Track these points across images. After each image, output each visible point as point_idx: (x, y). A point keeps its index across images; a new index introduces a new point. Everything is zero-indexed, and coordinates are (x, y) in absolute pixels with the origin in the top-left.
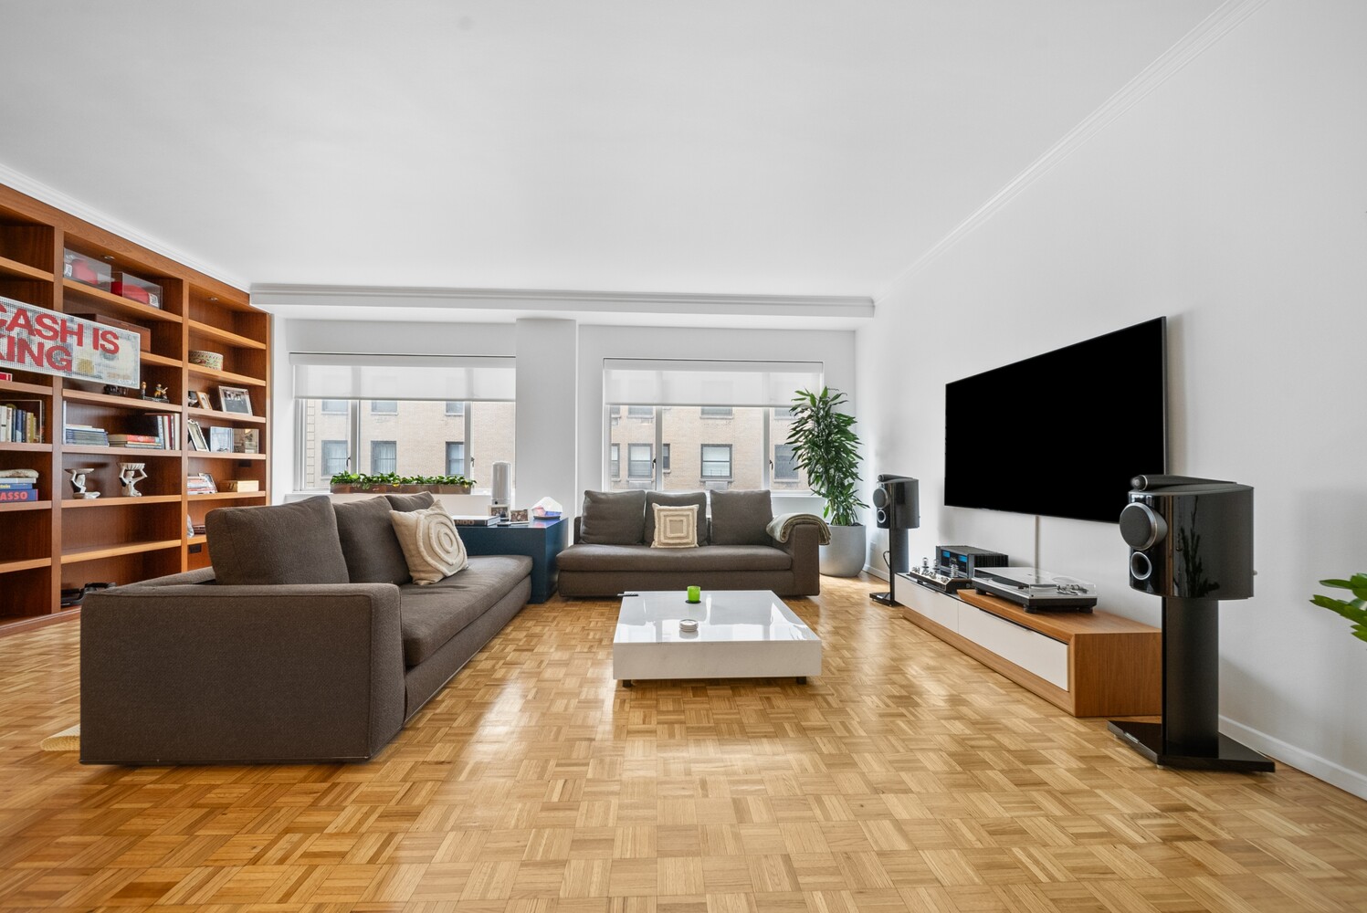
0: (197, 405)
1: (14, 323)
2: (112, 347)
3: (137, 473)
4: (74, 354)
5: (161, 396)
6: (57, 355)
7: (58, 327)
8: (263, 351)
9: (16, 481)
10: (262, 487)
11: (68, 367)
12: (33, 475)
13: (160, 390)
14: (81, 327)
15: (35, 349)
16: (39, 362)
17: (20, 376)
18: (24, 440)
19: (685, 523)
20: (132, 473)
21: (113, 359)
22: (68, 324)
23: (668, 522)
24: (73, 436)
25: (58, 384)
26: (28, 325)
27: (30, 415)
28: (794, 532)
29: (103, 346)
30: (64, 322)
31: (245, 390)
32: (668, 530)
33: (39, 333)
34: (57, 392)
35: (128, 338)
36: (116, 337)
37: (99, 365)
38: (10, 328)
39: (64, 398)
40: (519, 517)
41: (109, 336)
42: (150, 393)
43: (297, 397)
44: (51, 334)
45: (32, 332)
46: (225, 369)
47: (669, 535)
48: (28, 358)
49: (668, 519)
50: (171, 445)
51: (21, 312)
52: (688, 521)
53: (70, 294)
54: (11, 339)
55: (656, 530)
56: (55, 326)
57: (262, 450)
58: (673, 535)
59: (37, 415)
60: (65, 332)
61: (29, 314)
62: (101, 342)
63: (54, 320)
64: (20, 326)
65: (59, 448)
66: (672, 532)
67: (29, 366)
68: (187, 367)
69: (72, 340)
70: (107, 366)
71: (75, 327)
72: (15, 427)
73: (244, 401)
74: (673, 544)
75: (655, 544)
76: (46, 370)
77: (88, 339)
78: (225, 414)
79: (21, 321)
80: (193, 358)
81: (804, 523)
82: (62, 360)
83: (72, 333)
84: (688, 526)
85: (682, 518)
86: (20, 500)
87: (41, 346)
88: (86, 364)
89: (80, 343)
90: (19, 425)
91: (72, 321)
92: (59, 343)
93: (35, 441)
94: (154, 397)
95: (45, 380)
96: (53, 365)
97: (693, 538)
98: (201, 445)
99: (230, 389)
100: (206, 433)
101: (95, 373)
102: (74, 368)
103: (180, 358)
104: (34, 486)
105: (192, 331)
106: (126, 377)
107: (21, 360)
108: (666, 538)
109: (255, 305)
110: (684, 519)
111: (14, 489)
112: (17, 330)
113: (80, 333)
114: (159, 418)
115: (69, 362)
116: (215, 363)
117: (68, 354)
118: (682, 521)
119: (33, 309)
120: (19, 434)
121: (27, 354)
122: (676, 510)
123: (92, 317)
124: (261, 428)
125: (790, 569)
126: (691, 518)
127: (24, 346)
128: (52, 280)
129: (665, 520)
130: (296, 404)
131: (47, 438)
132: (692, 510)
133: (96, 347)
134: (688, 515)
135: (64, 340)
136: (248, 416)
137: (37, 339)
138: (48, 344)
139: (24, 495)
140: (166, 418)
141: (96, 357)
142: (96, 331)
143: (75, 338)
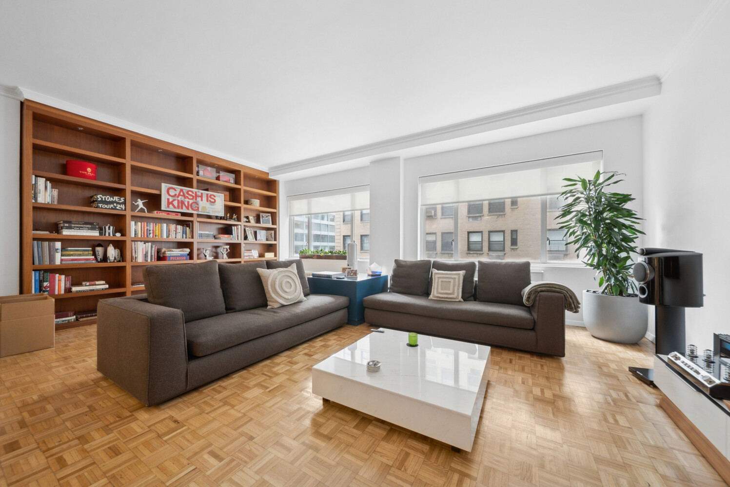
0: (249, 222)
1: (179, 195)
2: (213, 201)
3: (227, 250)
4: (200, 204)
5: (234, 219)
6: (194, 205)
7: (194, 195)
8: (275, 197)
9: (182, 253)
10: (275, 256)
11: (198, 210)
12: (187, 251)
13: (235, 216)
14: (202, 194)
15: (186, 204)
16: (188, 208)
17: (183, 214)
18: (186, 238)
19: (452, 284)
20: (225, 250)
21: (213, 205)
22: (198, 193)
23: (440, 283)
24: (201, 236)
25: (195, 216)
26: (184, 195)
27: (188, 228)
28: (538, 298)
29: (210, 201)
30: (196, 192)
31: (270, 214)
32: (440, 287)
33: (188, 198)
34: (194, 219)
35: (219, 197)
36: (215, 197)
37: (209, 208)
38: (178, 197)
39: (198, 222)
40: (352, 274)
41: (212, 197)
42: (231, 218)
43: (290, 216)
44: (191, 197)
45: (185, 197)
46: (261, 206)
47: (440, 291)
48: (184, 207)
49: (440, 280)
50: (237, 238)
51: (182, 190)
52: (454, 282)
53: (199, 181)
54: (178, 201)
55: (433, 287)
56: (193, 194)
57: (275, 240)
58: (442, 291)
59: (190, 228)
60: (196, 196)
61: (184, 191)
62: (209, 199)
63: (192, 192)
64: (181, 195)
65: (195, 240)
66: (442, 289)
67: (185, 210)
68: (242, 206)
69: (199, 199)
70: (212, 208)
71: (200, 194)
72: (183, 233)
73: (269, 219)
74: (442, 298)
75: (431, 297)
76: (190, 211)
77: (204, 198)
78: (262, 225)
79: (182, 194)
80: (246, 202)
81: (548, 291)
82: (196, 207)
83: (199, 196)
84: (454, 286)
85: (450, 280)
86: (183, 260)
87: (188, 202)
88: (204, 208)
89: (202, 200)
90: (184, 232)
91: (199, 192)
92: (194, 200)
93: (190, 238)
94: (232, 219)
95: (191, 215)
96: (193, 209)
97: (458, 294)
98: (252, 238)
99: (264, 215)
100: (255, 233)
101: (208, 211)
102: (200, 210)
103: (240, 203)
104: (188, 255)
105: (245, 191)
106: (219, 212)
107: (182, 208)
108: (438, 293)
109: (271, 177)
110: (452, 280)
111: (182, 256)
112: (180, 197)
113: (201, 197)
114: (233, 227)
115: (198, 208)
116: (256, 203)
117: (198, 204)
118: (450, 282)
119: (185, 189)
120: (184, 235)
121: (184, 206)
122: (447, 274)
123: (207, 190)
124: (274, 229)
125: (533, 329)
126: (457, 280)
127: (183, 203)
128: (192, 177)
129: (438, 281)
130: (290, 218)
131: (192, 237)
132: (459, 274)
133: (207, 201)
134: (455, 278)
135: (196, 199)
136: (270, 225)
137: (187, 200)
138: (191, 201)
139: (185, 258)
140: (236, 227)
141: (208, 205)
142: (207, 195)
143: (200, 198)
